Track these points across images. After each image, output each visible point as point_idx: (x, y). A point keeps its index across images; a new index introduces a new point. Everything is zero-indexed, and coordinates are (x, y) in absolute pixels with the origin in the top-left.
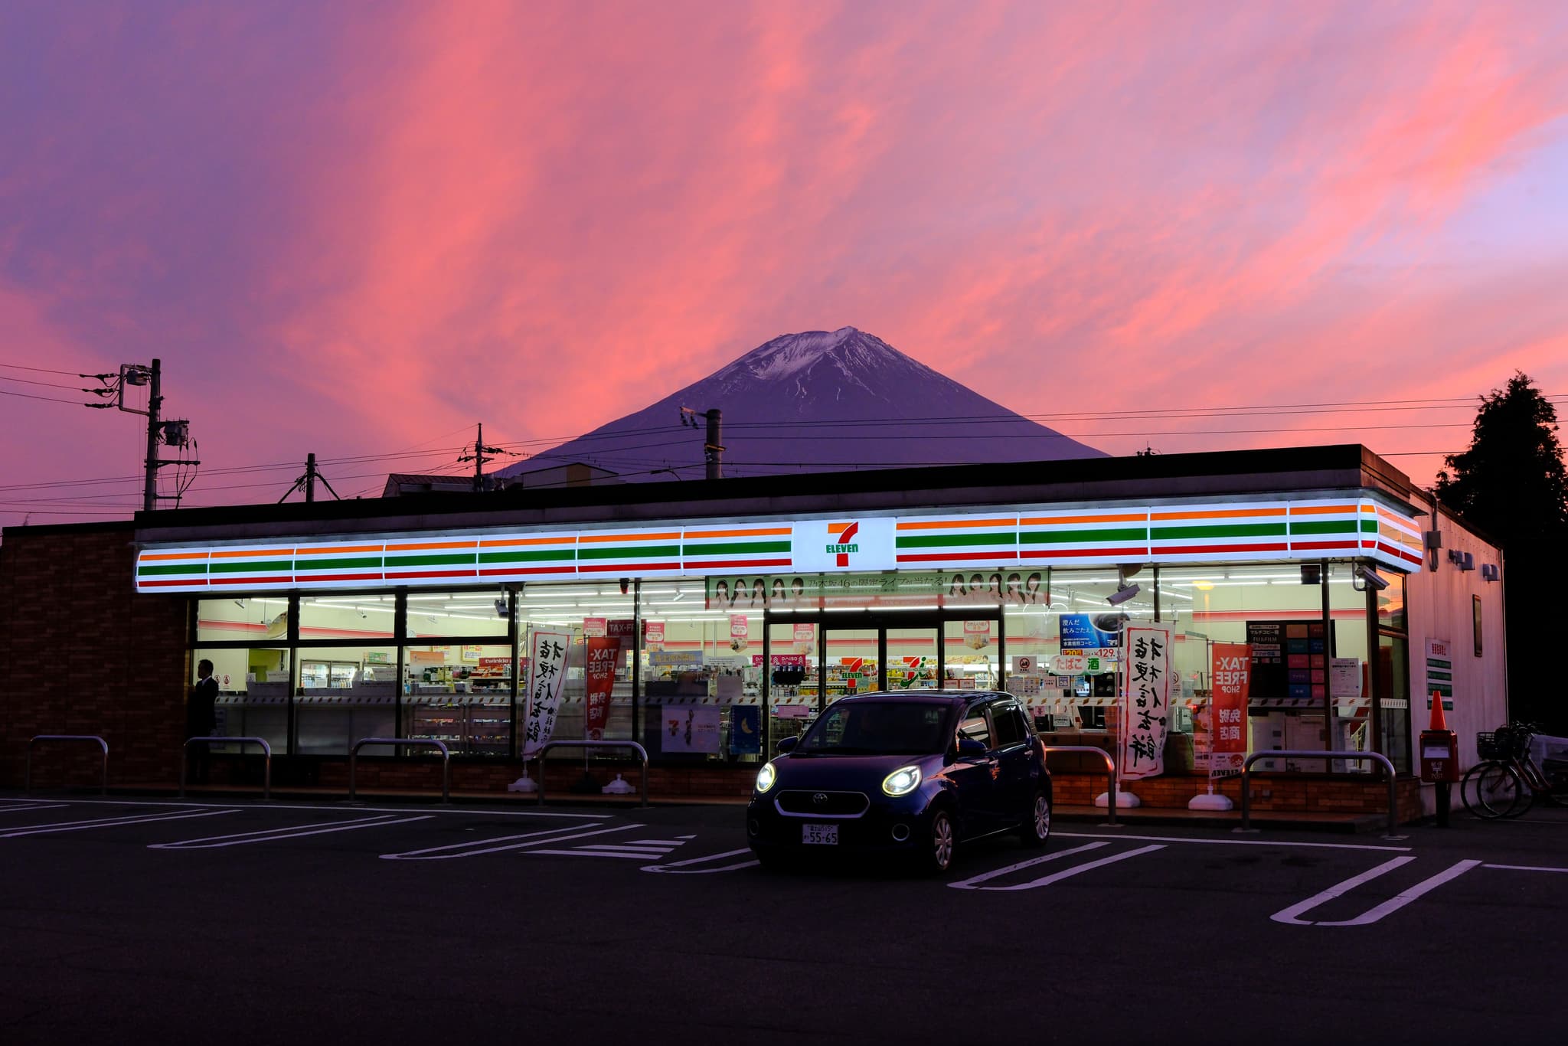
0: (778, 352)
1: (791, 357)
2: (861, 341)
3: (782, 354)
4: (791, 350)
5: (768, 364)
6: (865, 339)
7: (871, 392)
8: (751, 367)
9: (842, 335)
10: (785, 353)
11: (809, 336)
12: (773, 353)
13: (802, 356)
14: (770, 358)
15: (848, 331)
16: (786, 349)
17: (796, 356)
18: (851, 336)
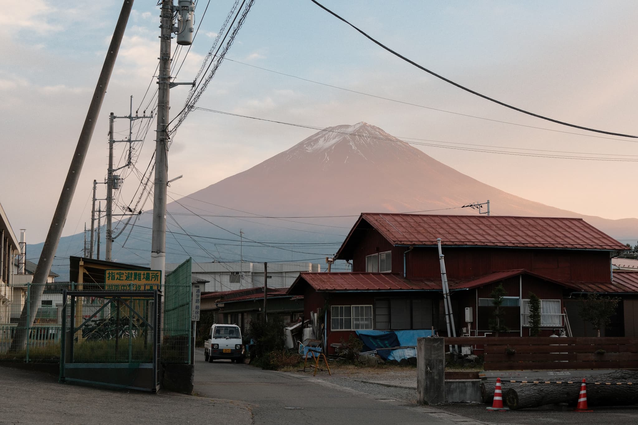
0: (321, 137)
1: (328, 139)
2: (367, 130)
3: (323, 138)
4: (329, 135)
5: (314, 144)
6: (369, 129)
7: (365, 158)
8: (305, 146)
9: (358, 126)
10: (325, 138)
11: (339, 128)
12: (319, 137)
13: (333, 139)
14: (317, 141)
15: (361, 124)
16: (326, 135)
17: (331, 139)
18: (361, 127)
